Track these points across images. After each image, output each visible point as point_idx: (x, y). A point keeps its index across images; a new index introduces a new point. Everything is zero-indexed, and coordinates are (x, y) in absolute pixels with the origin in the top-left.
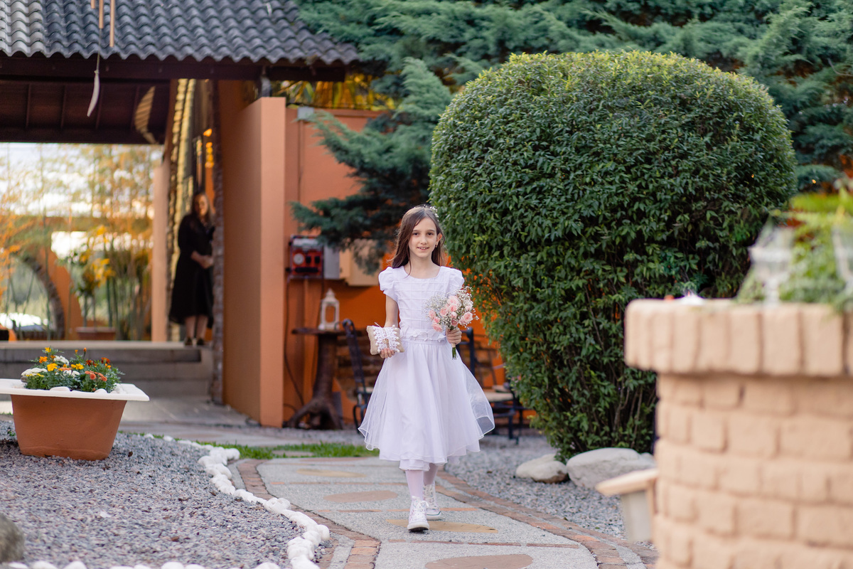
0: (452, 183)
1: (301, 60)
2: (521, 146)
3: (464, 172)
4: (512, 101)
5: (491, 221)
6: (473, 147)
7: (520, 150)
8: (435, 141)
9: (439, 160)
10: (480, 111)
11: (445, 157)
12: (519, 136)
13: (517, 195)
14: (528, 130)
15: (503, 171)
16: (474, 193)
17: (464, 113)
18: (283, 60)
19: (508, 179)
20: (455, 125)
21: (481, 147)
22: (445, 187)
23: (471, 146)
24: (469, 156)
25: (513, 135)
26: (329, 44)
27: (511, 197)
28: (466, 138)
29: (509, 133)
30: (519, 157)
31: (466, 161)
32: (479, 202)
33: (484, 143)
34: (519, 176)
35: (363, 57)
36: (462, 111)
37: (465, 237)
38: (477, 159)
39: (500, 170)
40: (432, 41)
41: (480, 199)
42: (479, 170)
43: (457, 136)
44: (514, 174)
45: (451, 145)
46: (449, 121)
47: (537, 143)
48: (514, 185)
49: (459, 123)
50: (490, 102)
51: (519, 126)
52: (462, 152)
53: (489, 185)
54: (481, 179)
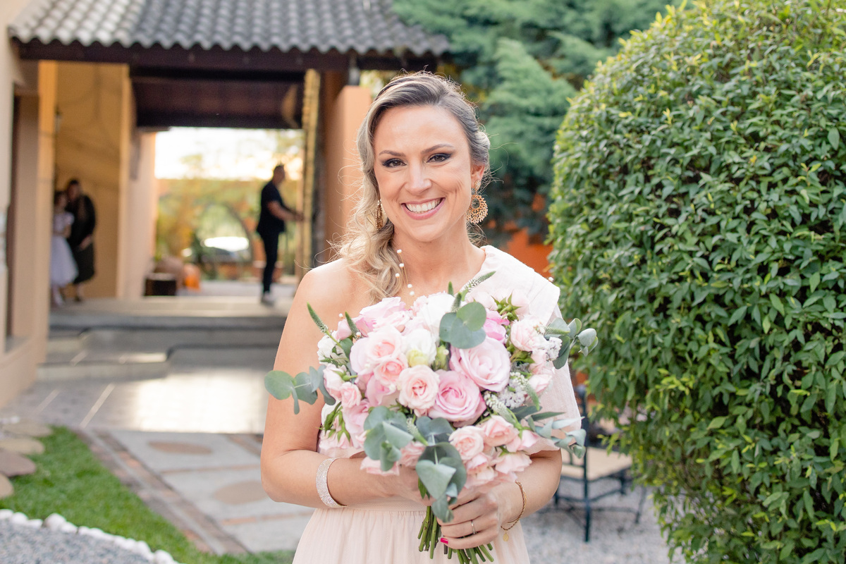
0: (605, 245)
1: (390, 51)
2: (785, 171)
3: (636, 226)
4: (754, 64)
5: (707, 346)
6: (658, 169)
7: (785, 181)
8: (563, 151)
9: (573, 191)
10: (670, 91)
11: (586, 187)
12: (784, 147)
13: (782, 294)
14: (806, 133)
15: (742, 230)
16: (665, 278)
17: (630, 96)
18: (372, 51)
19: (757, 253)
20: (610, 121)
21: (678, 170)
22: (587, 252)
23: (651, 168)
24: (647, 189)
25: (763, 145)
26: (420, 35)
27: (766, 296)
28: (639, 149)
29: (755, 138)
30: (785, 201)
31: (637, 200)
32: (677, 301)
33: (686, 163)
34: (787, 247)
35: (455, 48)
36: (626, 89)
37: (636, 370)
38: (669, 199)
39: (734, 230)
40: (529, 26)
41: (678, 293)
42: (678, 225)
43: (617, 144)
44: (773, 242)
45: (602, 161)
46: (596, 111)
47: (831, 164)
48: (775, 268)
49: (623, 115)
50: (693, 70)
51: (777, 123)
52: (630, 179)
53: (704, 263)
54: (681, 246)
